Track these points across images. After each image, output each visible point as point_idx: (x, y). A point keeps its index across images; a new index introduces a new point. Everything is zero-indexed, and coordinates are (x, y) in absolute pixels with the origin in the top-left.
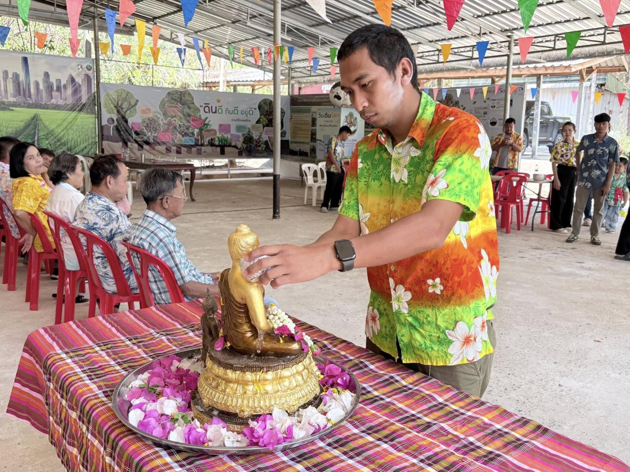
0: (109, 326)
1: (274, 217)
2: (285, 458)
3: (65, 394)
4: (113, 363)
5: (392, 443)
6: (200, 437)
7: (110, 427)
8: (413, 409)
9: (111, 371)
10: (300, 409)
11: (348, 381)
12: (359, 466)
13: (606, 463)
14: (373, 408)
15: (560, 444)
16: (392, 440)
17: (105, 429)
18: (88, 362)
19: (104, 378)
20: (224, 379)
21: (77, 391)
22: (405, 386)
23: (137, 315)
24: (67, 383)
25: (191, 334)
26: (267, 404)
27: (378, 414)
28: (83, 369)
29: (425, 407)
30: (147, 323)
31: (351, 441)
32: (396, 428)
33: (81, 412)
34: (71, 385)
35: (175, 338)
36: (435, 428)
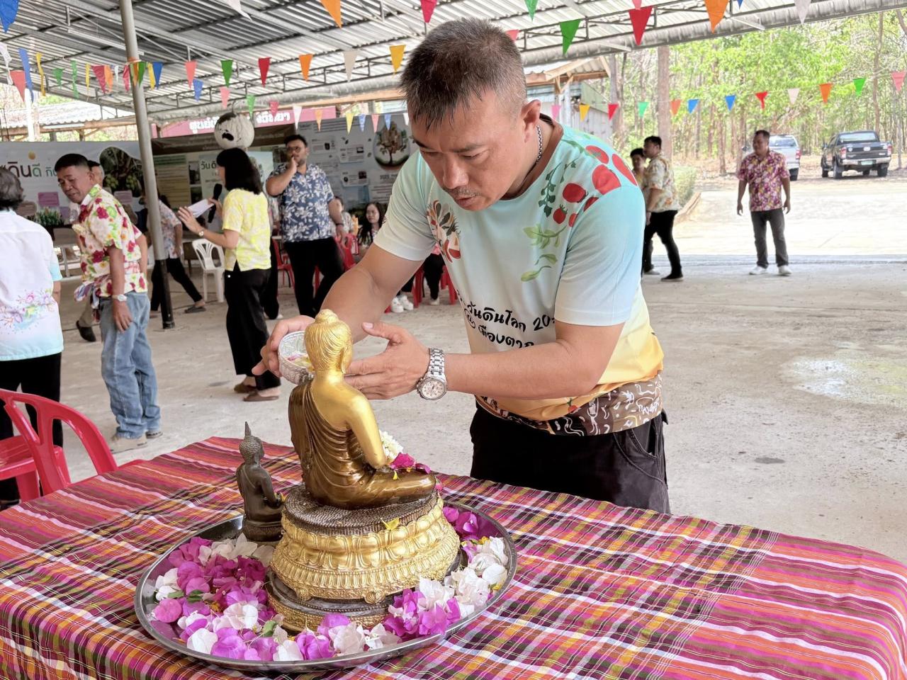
0: (44, 518)
1: (165, 326)
2: (456, 648)
3: (27, 638)
4: (89, 571)
5: (589, 592)
6: (325, 647)
7: (153, 668)
8: (584, 543)
9: (96, 584)
10: (452, 573)
11: (475, 523)
12: (566, 633)
13: (860, 557)
14: (529, 552)
15: (793, 546)
16: (585, 588)
17: (144, 672)
18: (45, 580)
19: (90, 596)
20: (329, 553)
21: (56, 626)
22: (552, 515)
23: (82, 494)
24: (28, 618)
25: (191, 505)
26: (406, 575)
27: (543, 559)
28: (44, 592)
29: (596, 537)
30: (108, 502)
31: (531, 602)
32: (580, 572)
33: (77, 657)
34: (37, 619)
35: (168, 515)
36: (629, 561)
